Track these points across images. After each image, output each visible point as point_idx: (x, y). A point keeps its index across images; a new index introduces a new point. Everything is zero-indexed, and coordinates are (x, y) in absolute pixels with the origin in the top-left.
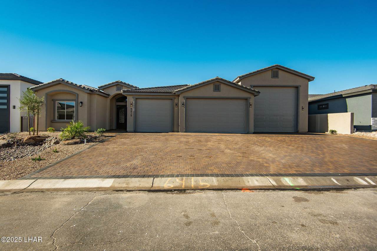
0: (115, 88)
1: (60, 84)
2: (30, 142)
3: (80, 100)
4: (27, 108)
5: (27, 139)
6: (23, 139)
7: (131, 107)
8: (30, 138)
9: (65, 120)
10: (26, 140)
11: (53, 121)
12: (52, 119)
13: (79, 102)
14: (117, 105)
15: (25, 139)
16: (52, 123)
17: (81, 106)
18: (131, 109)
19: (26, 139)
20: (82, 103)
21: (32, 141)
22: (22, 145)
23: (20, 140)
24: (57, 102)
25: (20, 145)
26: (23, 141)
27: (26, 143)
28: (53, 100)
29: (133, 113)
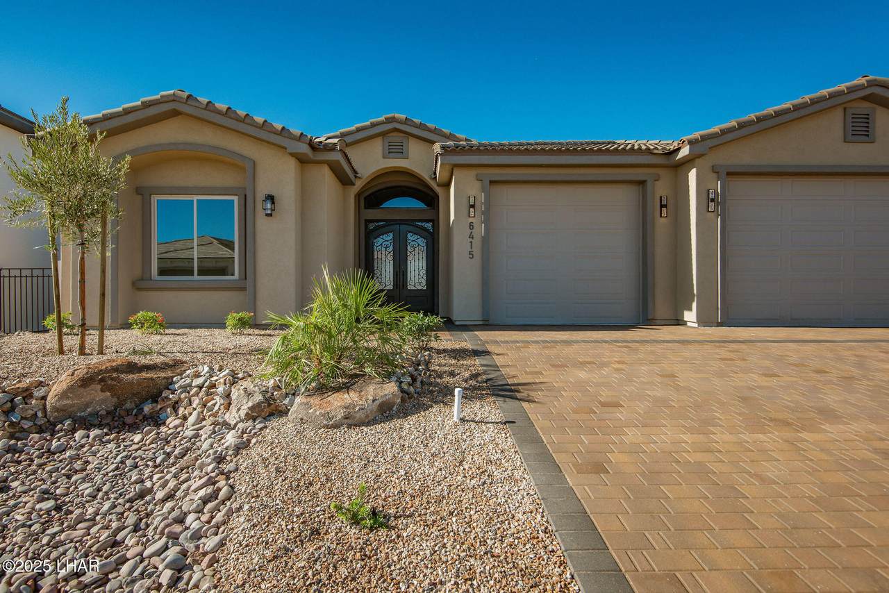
0: (377, 147)
1: (175, 113)
2: (87, 406)
3: (263, 189)
4: (46, 210)
5: (70, 389)
6: (41, 384)
7: (471, 220)
8: (86, 382)
9: (196, 277)
10: (63, 395)
11: (140, 284)
12: (138, 272)
13: (260, 196)
14: (368, 221)
15: (56, 389)
16: (139, 289)
17: (271, 215)
18: (471, 226)
19: (64, 386)
20: (271, 198)
21: (99, 398)
22: (40, 430)
23: (27, 394)
24: (155, 199)
25: (26, 425)
26: (44, 398)
27: (63, 413)
28: (139, 191)
29: (477, 242)
